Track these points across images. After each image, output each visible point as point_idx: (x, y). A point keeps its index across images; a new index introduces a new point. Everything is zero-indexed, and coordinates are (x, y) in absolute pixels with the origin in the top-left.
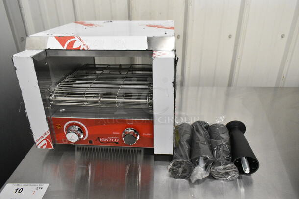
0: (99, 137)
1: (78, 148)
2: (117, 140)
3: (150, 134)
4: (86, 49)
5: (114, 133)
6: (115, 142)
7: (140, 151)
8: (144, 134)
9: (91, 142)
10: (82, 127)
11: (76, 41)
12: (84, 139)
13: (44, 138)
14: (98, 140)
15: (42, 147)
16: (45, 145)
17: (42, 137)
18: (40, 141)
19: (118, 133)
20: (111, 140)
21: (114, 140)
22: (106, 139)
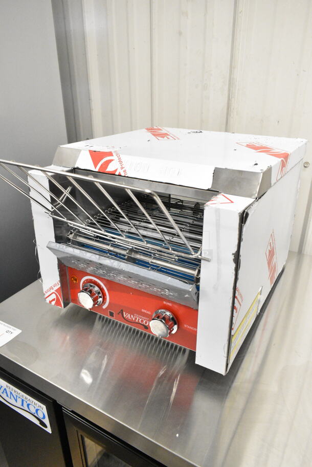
0: (122, 310)
1: (100, 319)
2: (146, 323)
3: (195, 329)
4: (123, 174)
5: (143, 310)
6: (143, 325)
7: (184, 351)
8: (186, 326)
9: (112, 314)
11: (112, 160)
12: (105, 307)
13: (53, 291)
14: (121, 314)
15: (50, 302)
16: (54, 300)
17: (52, 288)
18: (49, 293)
19: (149, 313)
20: (139, 319)
21: (142, 321)
22: (132, 316)
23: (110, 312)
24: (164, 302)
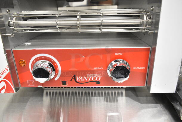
0: (75, 76)
1: (47, 93)
2: (98, 79)
3: (143, 68)
5: (95, 69)
6: (96, 81)
7: (122, 93)
8: (134, 68)
10: (54, 62)
12: (56, 79)
13: (2, 79)
14: (73, 80)
16: (3, 88)
19: (101, 68)
20: (91, 78)
21: (95, 78)
22: (85, 77)
23: (62, 81)
24: (116, 54)
